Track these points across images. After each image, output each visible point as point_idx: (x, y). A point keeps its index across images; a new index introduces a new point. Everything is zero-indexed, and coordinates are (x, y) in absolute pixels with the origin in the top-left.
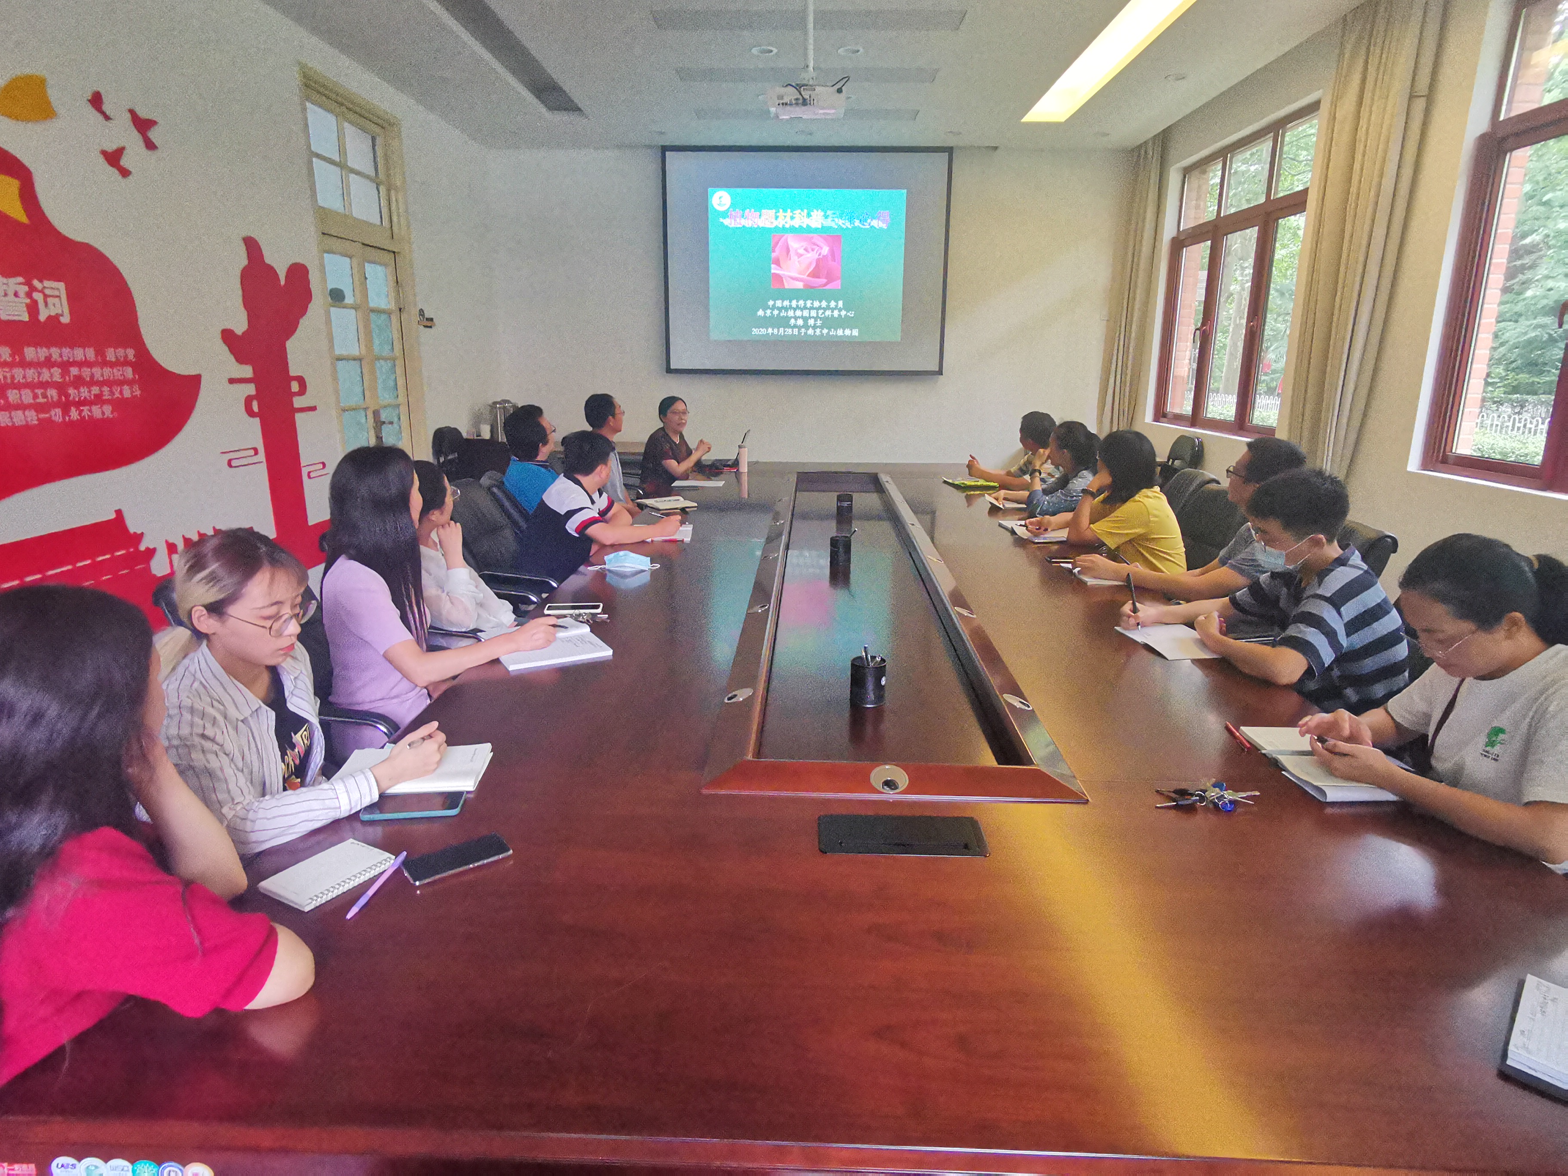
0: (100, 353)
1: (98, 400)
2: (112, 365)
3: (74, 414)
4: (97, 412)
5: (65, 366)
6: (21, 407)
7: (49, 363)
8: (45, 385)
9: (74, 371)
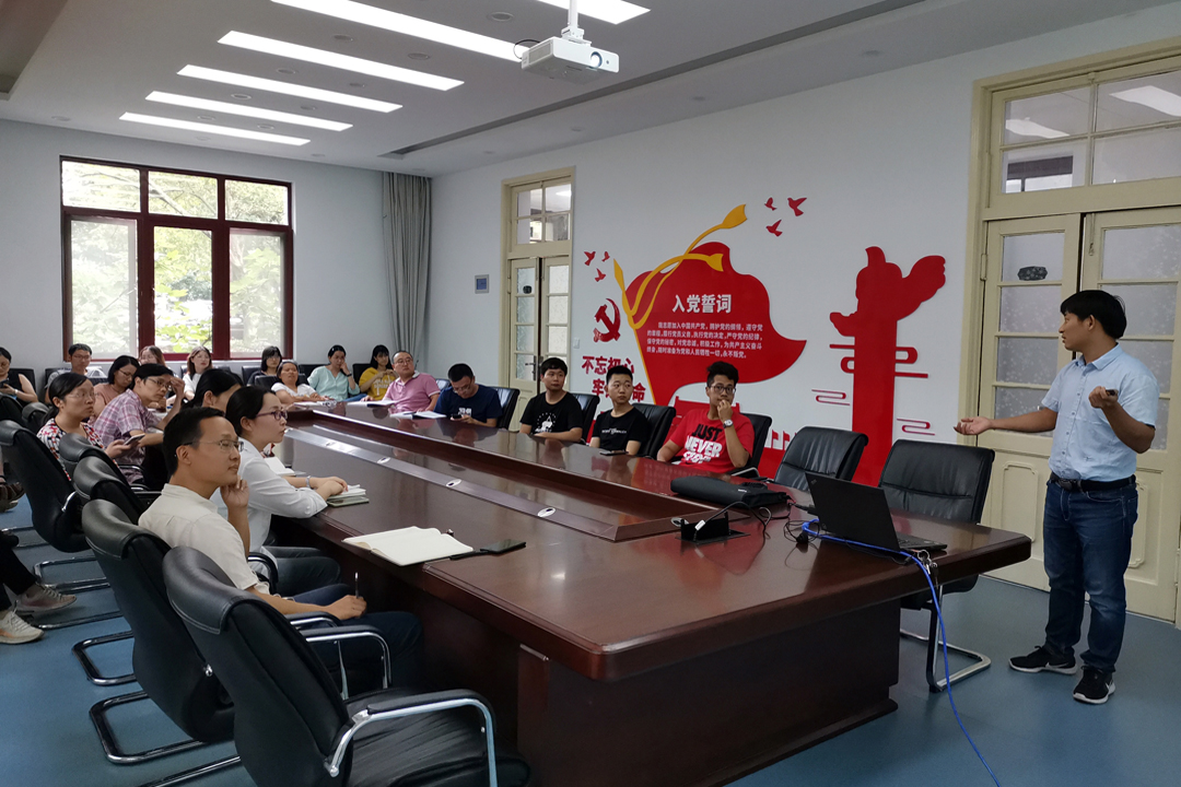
0: (744, 326)
1: (738, 349)
2: (748, 332)
3: (725, 354)
4: (736, 354)
5: (725, 332)
6: (705, 348)
7: (719, 330)
8: (715, 340)
9: (729, 334)
